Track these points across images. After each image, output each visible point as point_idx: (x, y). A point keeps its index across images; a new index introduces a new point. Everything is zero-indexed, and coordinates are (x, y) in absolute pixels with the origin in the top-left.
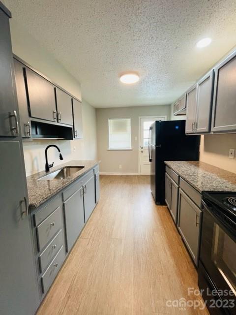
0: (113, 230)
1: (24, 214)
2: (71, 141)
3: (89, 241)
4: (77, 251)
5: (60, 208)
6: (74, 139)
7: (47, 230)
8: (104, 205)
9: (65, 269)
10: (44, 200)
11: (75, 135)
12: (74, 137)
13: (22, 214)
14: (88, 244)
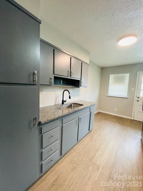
0: (95, 156)
1: (35, 126)
2: (78, 88)
3: (77, 155)
4: (68, 157)
5: (59, 128)
6: (80, 87)
7: (49, 138)
8: (95, 134)
9: (59, 165)
10: (47, 120)
11: (81, 84)
12: (81, 86)
13: (34, 125)
14: (75, 157)
